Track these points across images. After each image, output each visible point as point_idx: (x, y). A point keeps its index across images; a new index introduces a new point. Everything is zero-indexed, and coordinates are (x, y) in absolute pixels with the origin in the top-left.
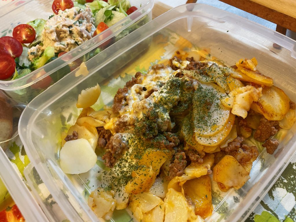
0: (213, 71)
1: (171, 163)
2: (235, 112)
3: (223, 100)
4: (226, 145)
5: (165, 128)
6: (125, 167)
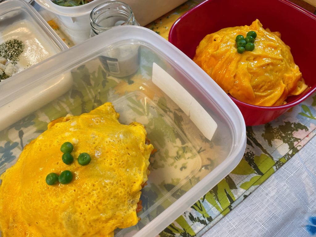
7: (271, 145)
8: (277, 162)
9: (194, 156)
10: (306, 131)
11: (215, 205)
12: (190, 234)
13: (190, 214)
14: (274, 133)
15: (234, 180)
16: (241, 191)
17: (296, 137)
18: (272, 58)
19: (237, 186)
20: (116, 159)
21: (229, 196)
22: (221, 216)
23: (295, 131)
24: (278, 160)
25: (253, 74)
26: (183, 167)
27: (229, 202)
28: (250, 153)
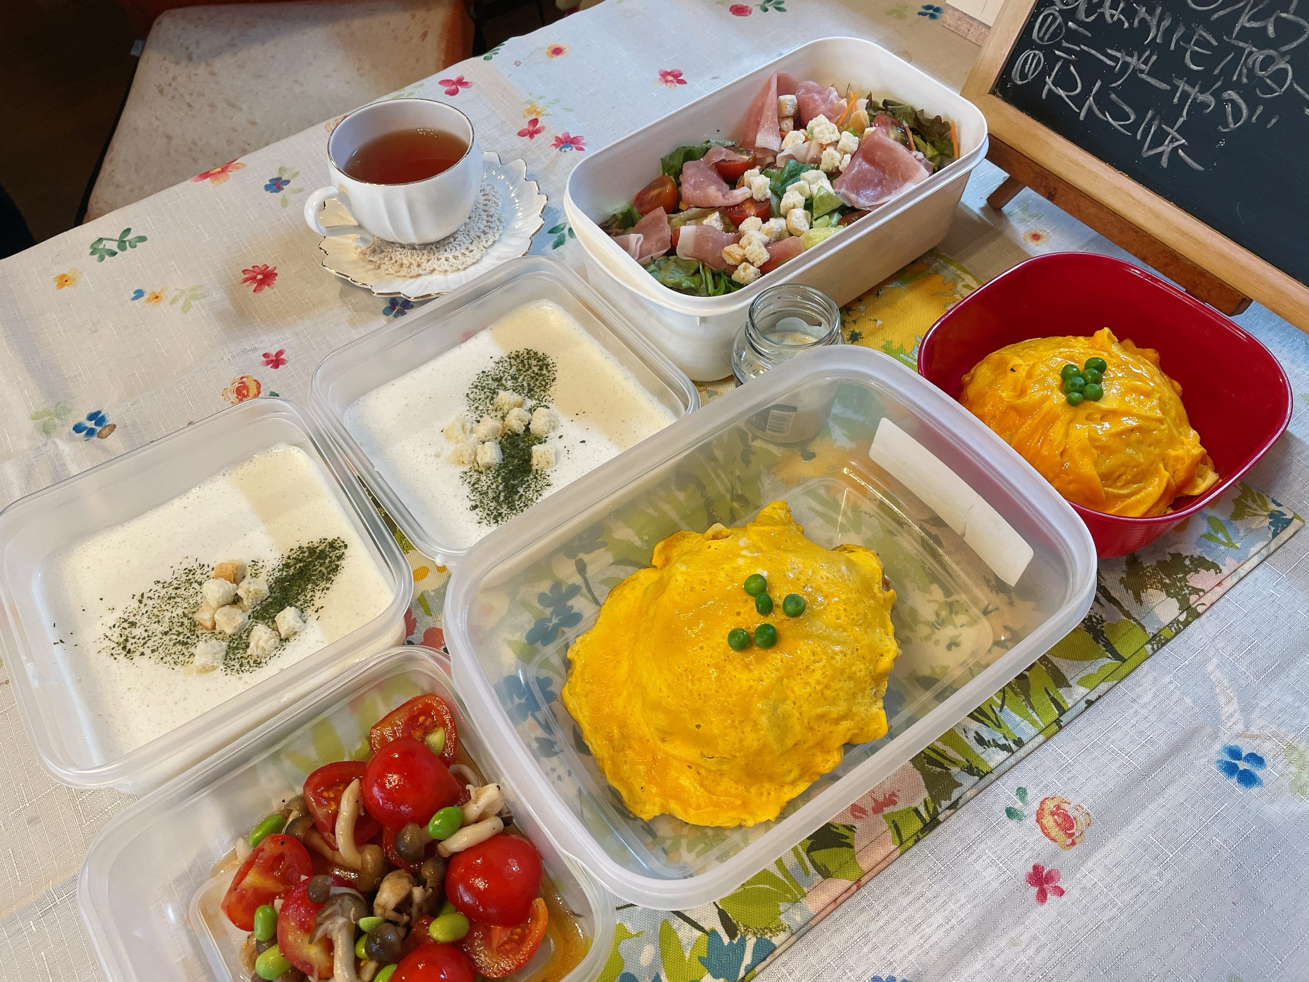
7: (1141, 602)
8: (1155, 636)
9: (973, 622)
10: (1217, 573)
11: (1027, 717)
12: (980, 768)
13: (976, 733)
14: (1147, 576)
15: (1063, 671)
16: (1080, 692)
17: (1194, 586)
18: (1139, 417)
19: (1071, 683)
20: (845, 610)
21: (1054, 700)
22: (1041, 738)
23: (1193, 573)
24: (1155, 632)
25: (1101, 449)
26: (953, 644)
27: (1057, 712)
28: (1095, 617)
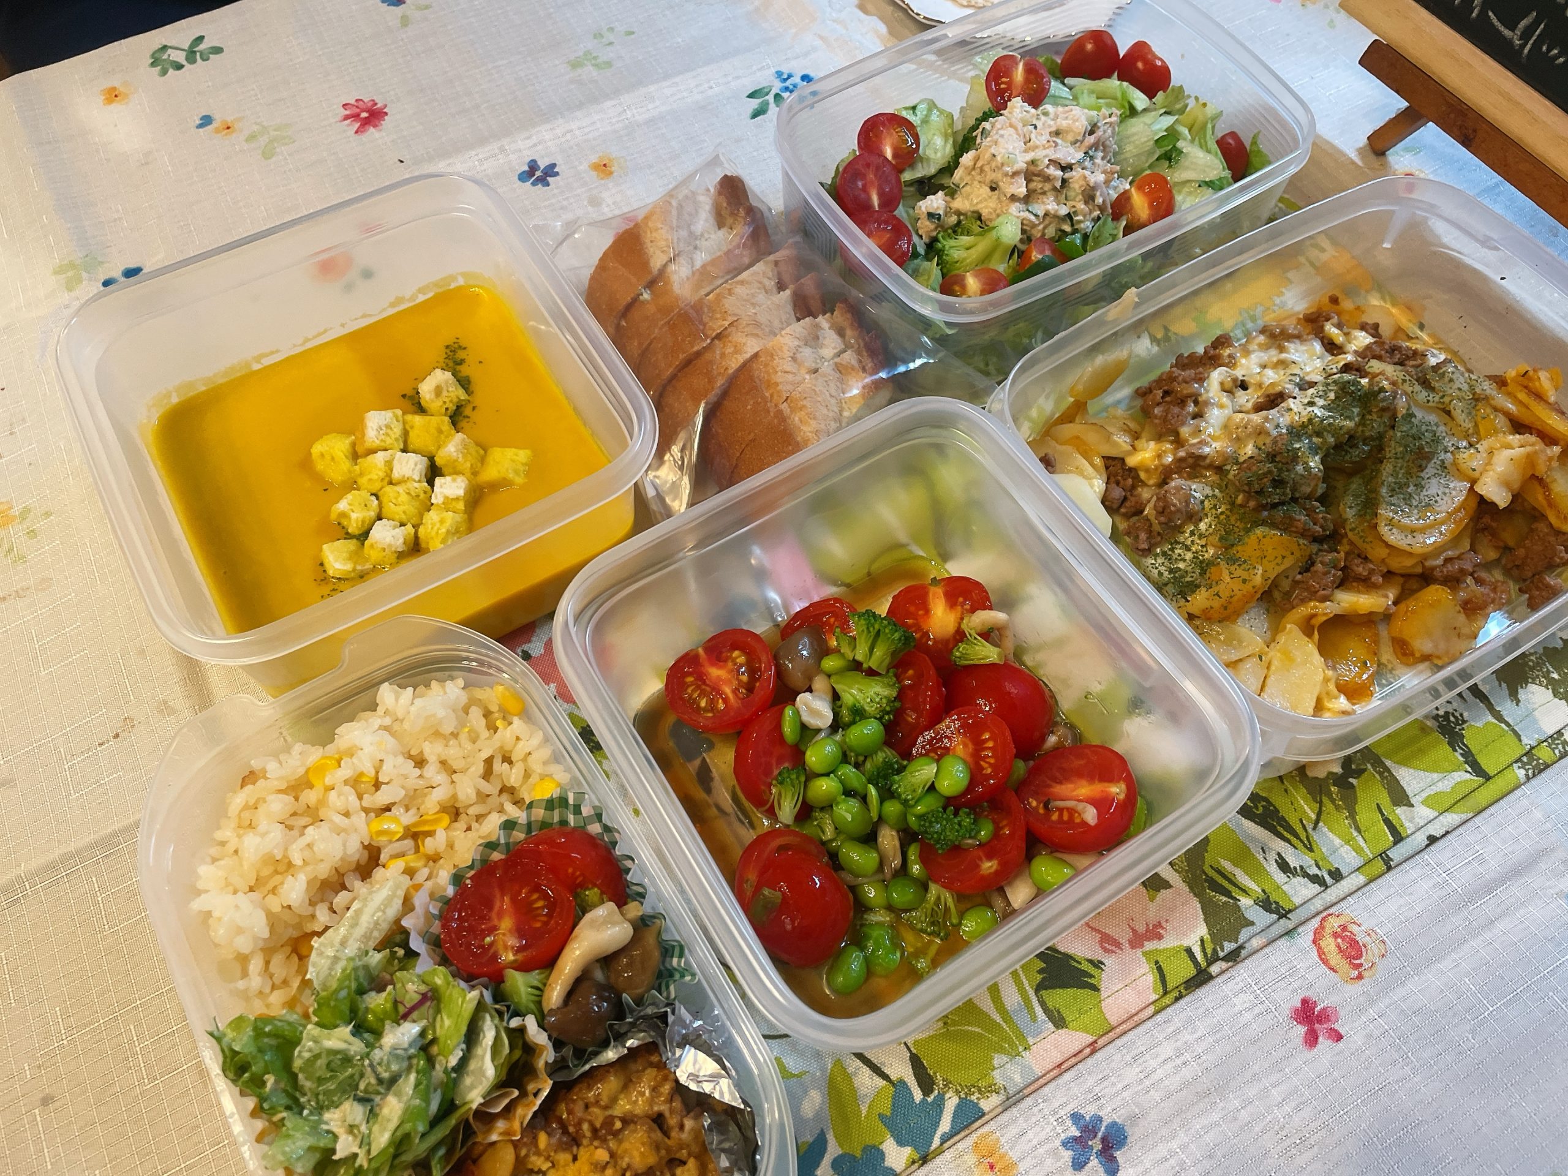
0: (1446, 379)
1: (1300, 573)
2: (1481, 489)
3: (1462, 456)
4: (1439, 562)
5: (1307, 490)
6: (1184, 560)
